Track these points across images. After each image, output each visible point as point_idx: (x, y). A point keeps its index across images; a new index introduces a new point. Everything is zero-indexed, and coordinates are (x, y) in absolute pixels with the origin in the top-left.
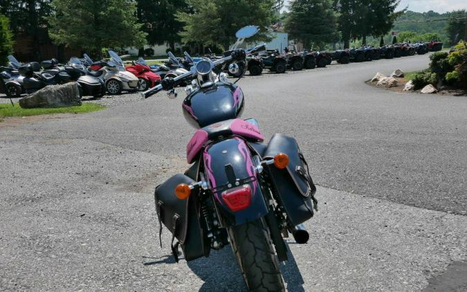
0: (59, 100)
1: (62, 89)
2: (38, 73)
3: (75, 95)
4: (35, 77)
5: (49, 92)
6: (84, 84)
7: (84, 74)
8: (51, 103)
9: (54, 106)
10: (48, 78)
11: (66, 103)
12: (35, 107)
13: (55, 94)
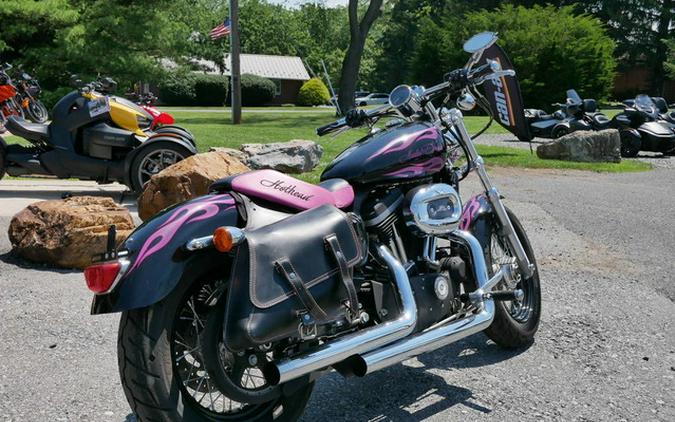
0: (587, 152)
1: (594, 137)
2: (590, 114)
3: (613, 146)
4: (586, 119)
5: (576, 140)
6: (646, 134)
7: (651, 119)
8: (574, 155)
9: (577, 159)
10: (601, 122)
11: (595, 157)
12: (552, 158)
13: (582, 142)
